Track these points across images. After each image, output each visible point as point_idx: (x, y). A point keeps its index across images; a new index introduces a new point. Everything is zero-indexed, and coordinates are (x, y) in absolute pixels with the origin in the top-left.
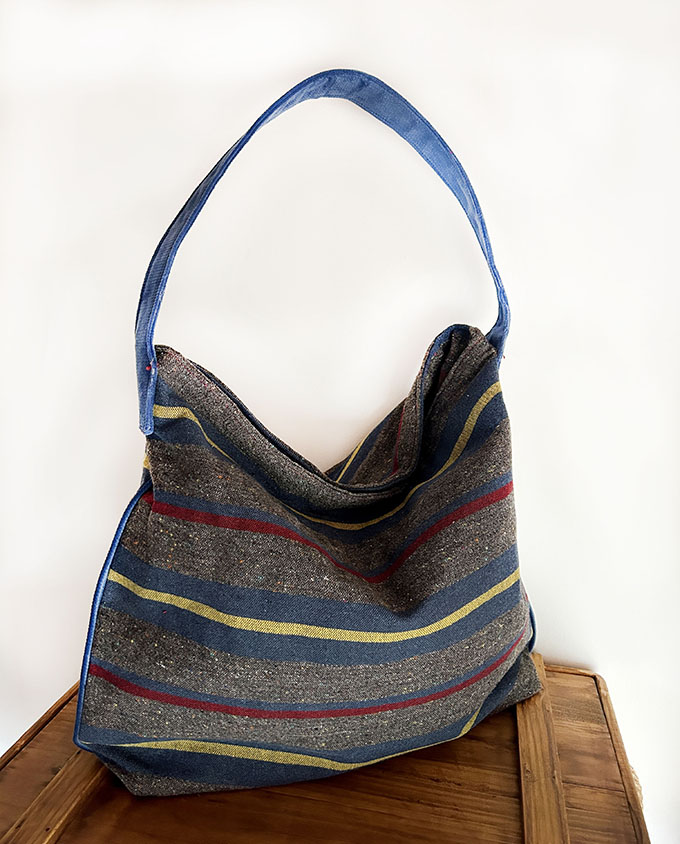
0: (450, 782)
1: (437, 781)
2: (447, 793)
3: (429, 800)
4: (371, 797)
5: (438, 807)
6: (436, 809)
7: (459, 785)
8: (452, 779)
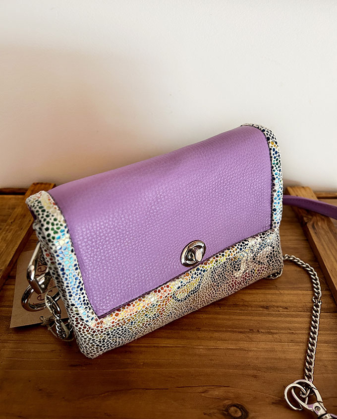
0: (278, 307)
1: (267, 308)
2: (280, 319)
3: (268, 328)
4: (216, 335)
5: (276, 333)
6: (275, 336)
7: (286, 308)
8: (278, 304)
